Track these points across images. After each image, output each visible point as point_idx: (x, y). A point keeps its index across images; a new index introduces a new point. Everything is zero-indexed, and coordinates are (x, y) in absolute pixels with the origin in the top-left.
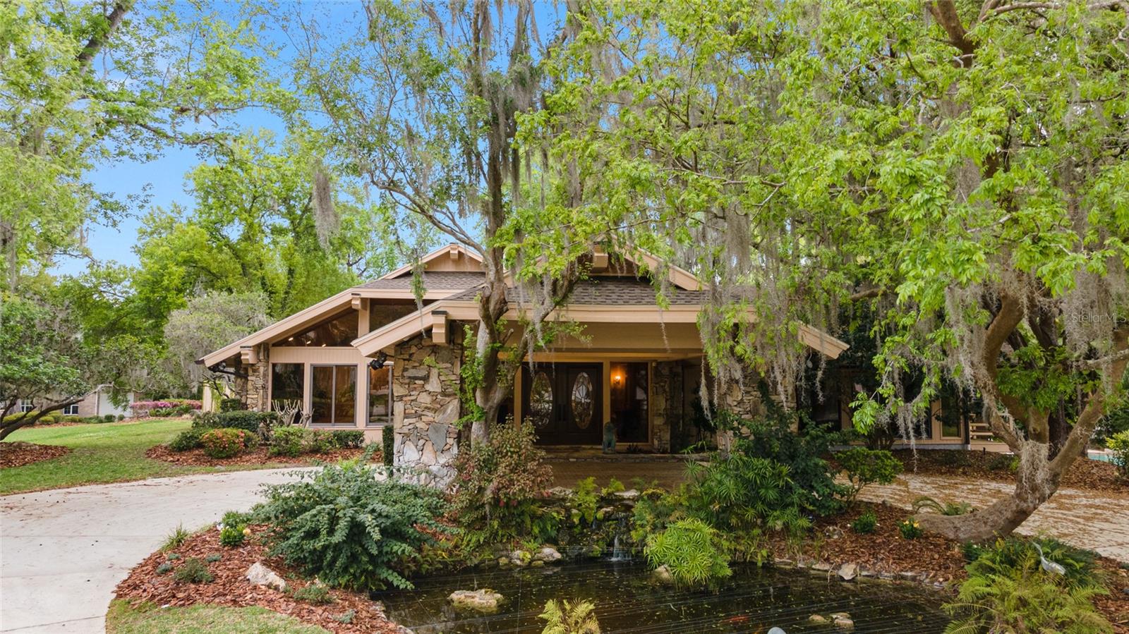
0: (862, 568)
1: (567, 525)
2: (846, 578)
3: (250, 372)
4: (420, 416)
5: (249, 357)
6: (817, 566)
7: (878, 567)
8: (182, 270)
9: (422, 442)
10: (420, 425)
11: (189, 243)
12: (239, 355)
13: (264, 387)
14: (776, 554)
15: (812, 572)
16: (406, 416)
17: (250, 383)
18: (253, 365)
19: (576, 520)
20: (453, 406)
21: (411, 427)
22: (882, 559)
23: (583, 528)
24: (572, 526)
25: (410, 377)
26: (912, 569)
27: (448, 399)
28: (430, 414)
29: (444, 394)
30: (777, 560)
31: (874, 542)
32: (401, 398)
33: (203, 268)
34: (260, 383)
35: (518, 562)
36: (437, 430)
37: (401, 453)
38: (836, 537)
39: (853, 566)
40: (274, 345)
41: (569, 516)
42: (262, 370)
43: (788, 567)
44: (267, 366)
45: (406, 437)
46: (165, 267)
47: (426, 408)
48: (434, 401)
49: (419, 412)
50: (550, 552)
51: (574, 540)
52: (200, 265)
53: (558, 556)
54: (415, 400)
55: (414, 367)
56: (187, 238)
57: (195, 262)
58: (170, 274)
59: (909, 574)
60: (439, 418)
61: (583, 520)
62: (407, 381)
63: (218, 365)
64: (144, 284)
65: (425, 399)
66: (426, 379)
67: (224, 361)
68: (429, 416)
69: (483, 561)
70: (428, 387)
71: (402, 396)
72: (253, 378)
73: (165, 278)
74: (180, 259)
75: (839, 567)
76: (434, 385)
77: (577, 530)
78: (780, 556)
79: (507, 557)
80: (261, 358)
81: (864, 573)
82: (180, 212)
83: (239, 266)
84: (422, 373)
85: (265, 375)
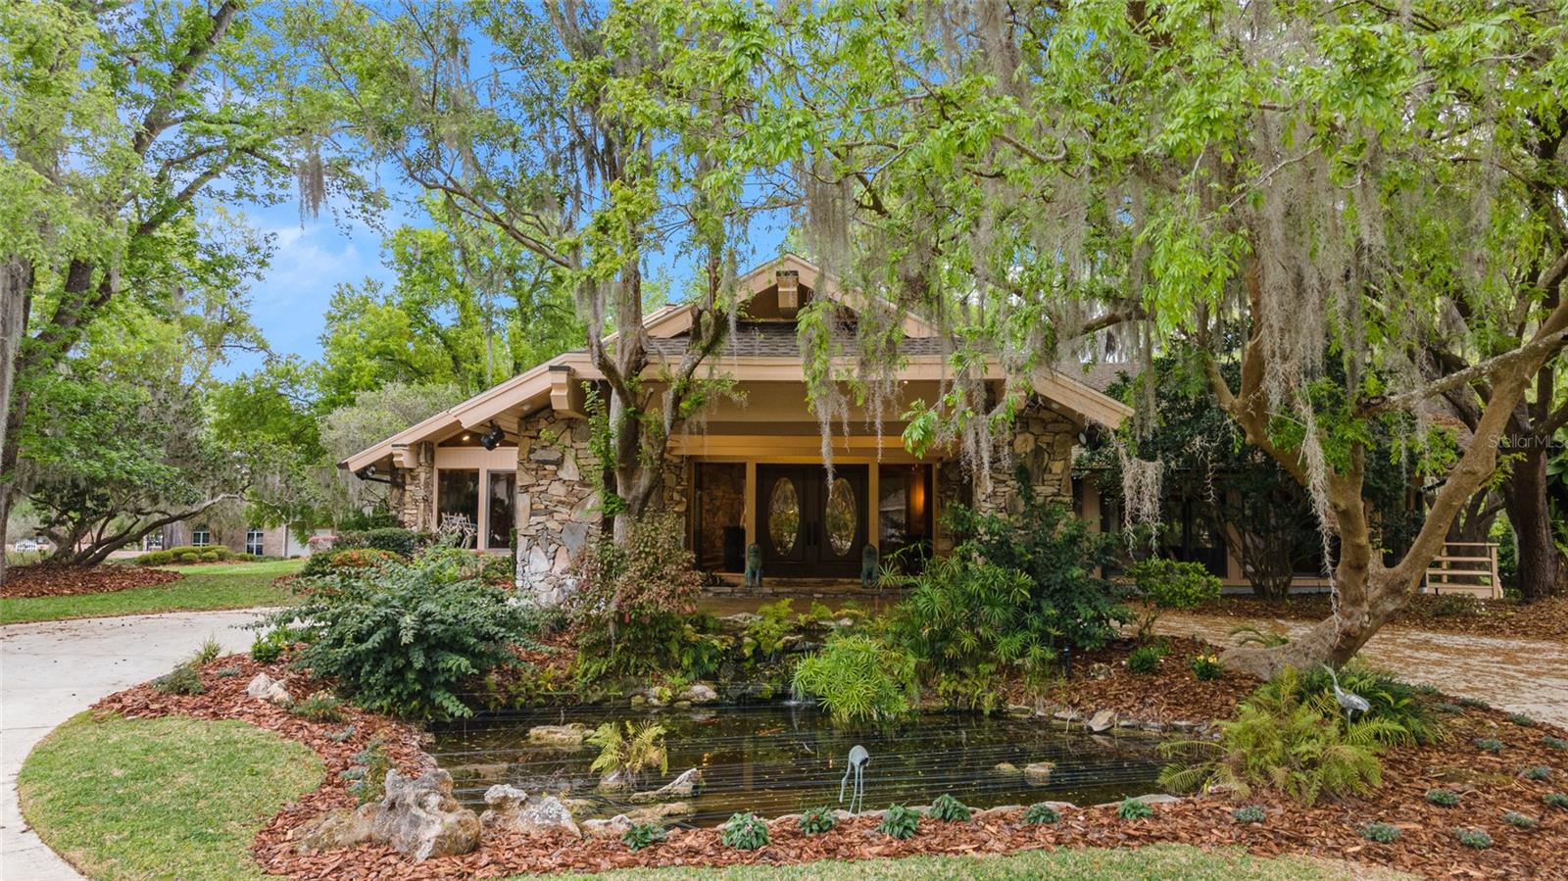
0: (1122, 716)
1: (733, 656)
2: (1095, 729)
3: (408, 480)
4: (551, 513)
5: (405, 459)
6: (1062, 714)
7: (1143, 715)
8: (374, 364)
9: (553, 547)
10: (552, 525)
11: (383, 328)
12: (391, 456)
13: (425, 500)
14: (1011, 699)
15: (1054, 722)
16: (533, 513)
17: (407, 494)
18: (411, 470)
19: (747, 652)
20: (595, 499)
21: (539, 527)
22: (1152, 705)
23: (757, 662)
24: (742, 659)
25: (537, 461)
26: (1188, 718)
27: (588, 490)
28: (564, 510)
29: (583, 483)
30: (1011, 706)
31: (1151, 684)
32: (526, 489)
33: (402, 362)
34: (421, 493)
35: (656, 702)
36: (573, 532)
37: (527, 562)
38: (1102, 678)
39: (1110, 713)
40: (442, 445)
41: (739, 646)
42: (423, 476)
43: (1025, 716)
44: (431, 472)
45: (533, 540)
46: (352, 361)
47: (560, 502)
48: (570, 493)
49: (551, 508)
50: (704, 691)
51: (741, 676)
52: (397, 357)
53: (711, 694)
54: (546, 491)
55: (544, 447)
56: (381, 323)
57: (391, 353)
58: (360, 369)
59: (1183, 723)
60: (576, 515)
61: (758, 653)
62: (534, 466)
63: (366, 469)
64: (326, 383)
65: (558, 490)
66: (559, 463)
67: (373, 464)
68: (563, 513)
69: (606, 699)
70: (562, 474)
71: (528, 487)
72: (412, 488)
73: (353, 375)
74: (372, 350)
75: (1091, 716)
76: (569, 472)
77: (748, 665)
78: (1017, 702)
79: (643, 695)
80: (422, 460)
81: (1124, 723)
82: (375, 290)
83: (448, 358)
84: (554, 455)
85: (427, 485)
